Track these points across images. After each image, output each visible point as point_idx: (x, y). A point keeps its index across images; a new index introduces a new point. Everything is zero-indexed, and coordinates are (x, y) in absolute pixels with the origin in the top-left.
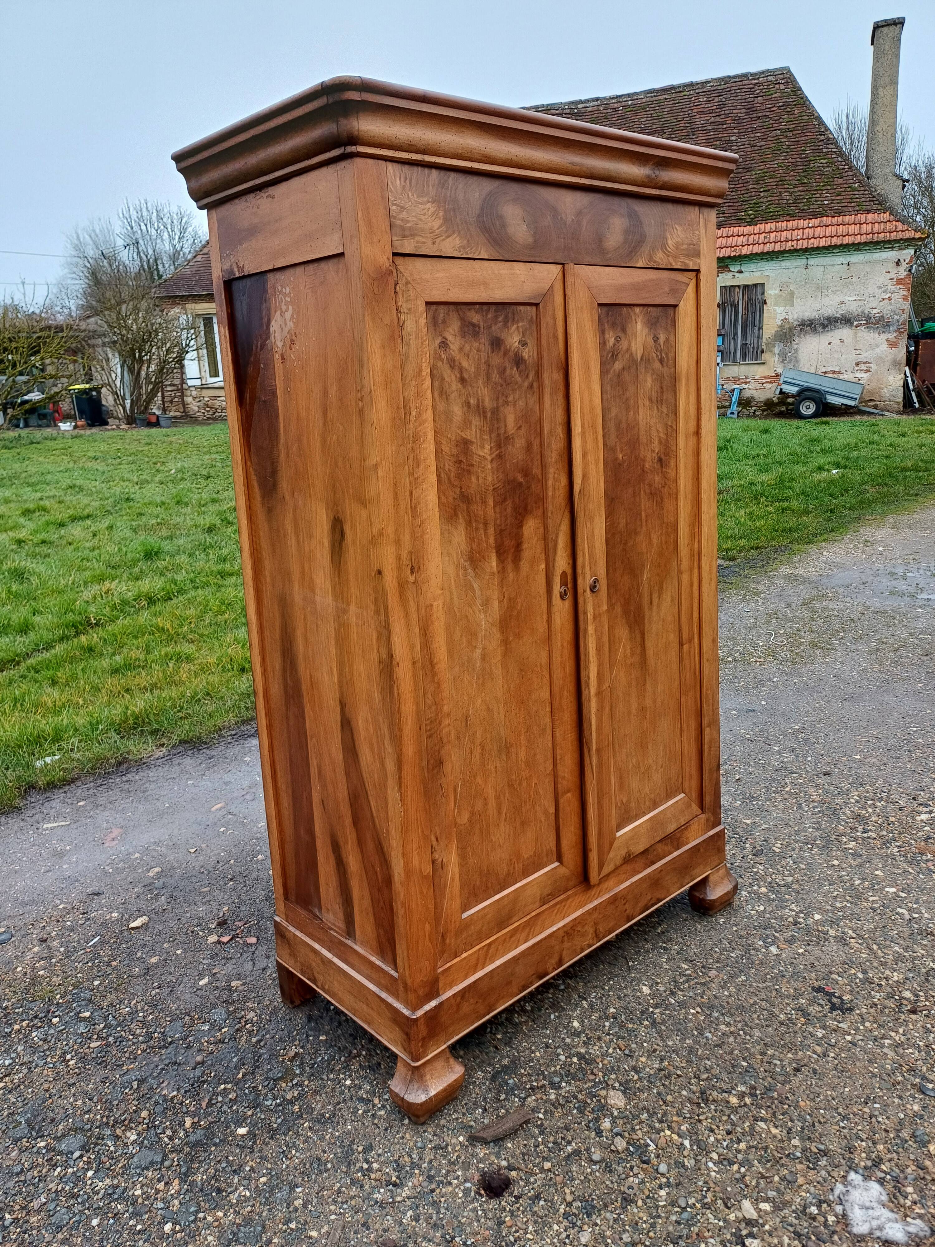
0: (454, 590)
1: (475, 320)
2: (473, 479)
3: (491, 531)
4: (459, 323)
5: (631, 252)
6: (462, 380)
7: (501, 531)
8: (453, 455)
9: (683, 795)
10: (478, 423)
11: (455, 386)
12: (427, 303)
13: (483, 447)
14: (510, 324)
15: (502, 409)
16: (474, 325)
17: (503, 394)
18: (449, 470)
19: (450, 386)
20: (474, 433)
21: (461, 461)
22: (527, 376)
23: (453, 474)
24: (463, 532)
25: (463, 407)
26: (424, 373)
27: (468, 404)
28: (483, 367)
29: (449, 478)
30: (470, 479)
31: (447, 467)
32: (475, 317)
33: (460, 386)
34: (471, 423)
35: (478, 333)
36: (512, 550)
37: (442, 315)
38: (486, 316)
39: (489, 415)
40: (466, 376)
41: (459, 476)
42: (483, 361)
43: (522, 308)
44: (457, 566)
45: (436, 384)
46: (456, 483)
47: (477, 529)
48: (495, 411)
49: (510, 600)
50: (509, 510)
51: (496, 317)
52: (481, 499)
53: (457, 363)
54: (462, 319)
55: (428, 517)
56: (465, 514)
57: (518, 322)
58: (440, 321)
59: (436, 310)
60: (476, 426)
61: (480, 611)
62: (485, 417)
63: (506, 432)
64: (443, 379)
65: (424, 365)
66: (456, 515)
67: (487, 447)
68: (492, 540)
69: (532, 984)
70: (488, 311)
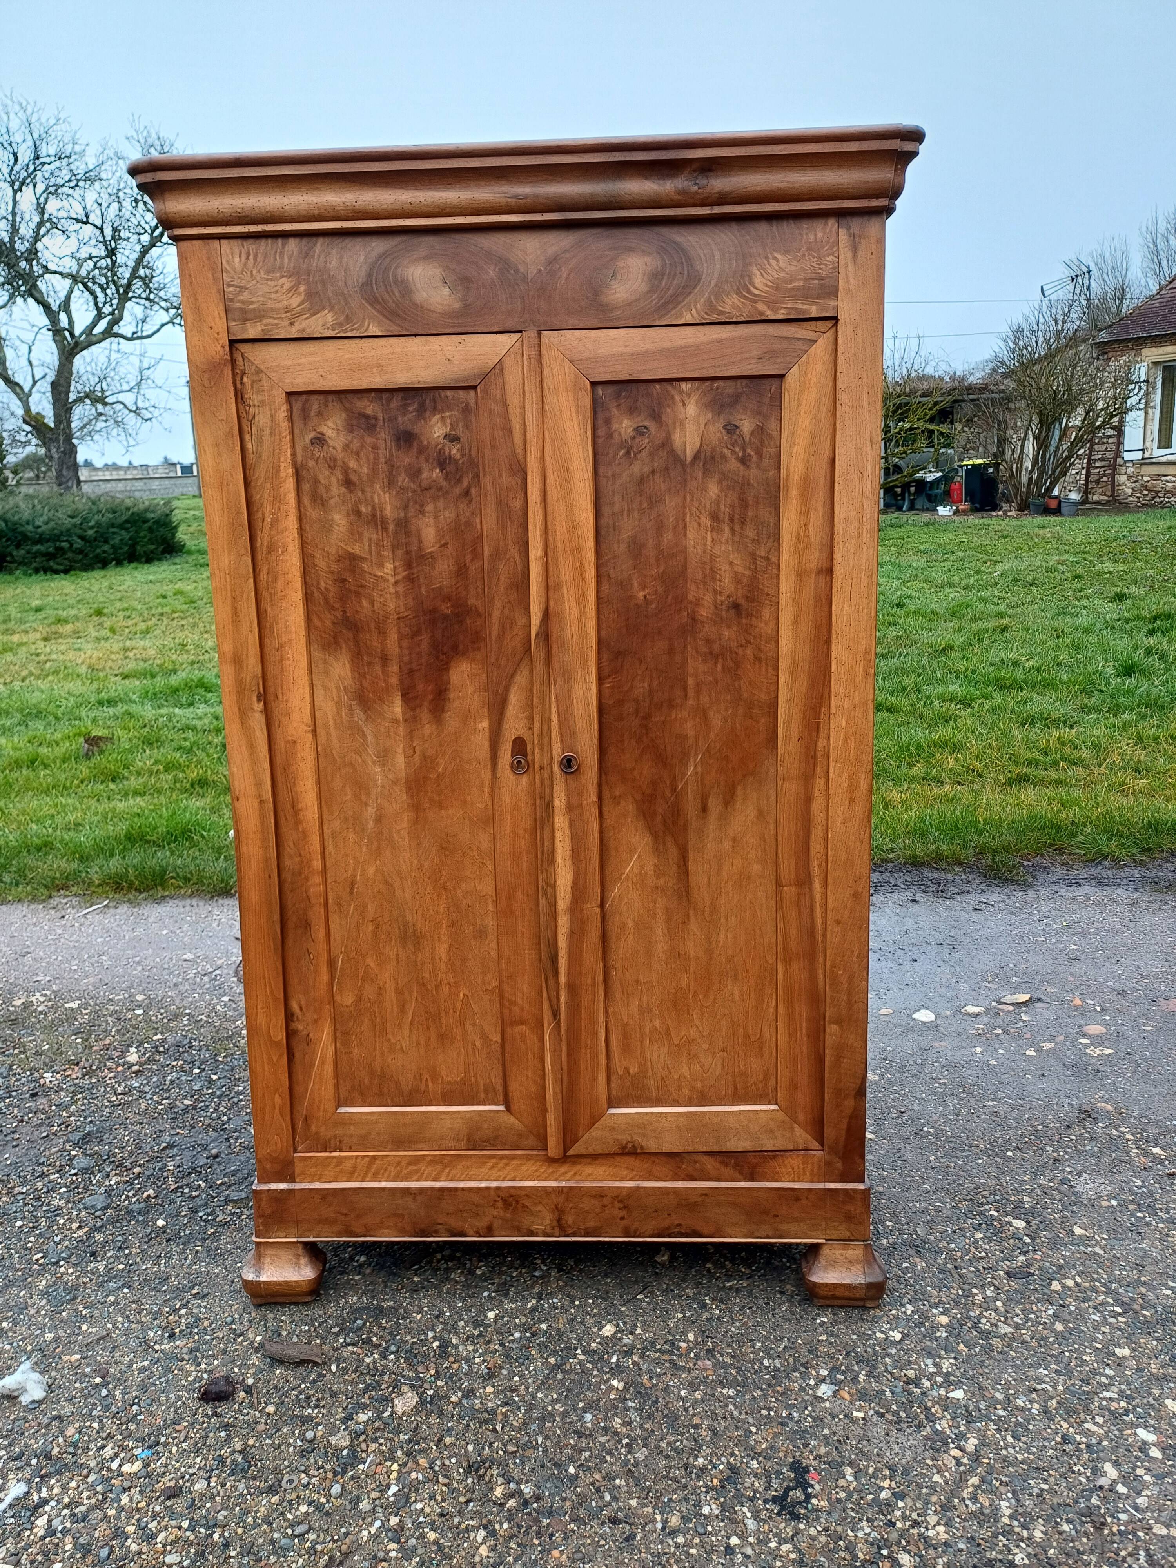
0: (333, 731)
1: (369, 411)
2: (365, 603)
3: (394, 668)
4: (344, 416)
5: (667, 303)
6: (348, 483)
7: (411, 672)
8: (332, 572)
9: (774, 1107)
10: (374, 536)
11: (337, 489)
12: (289, 394)
13: (381, 566)
14: (428, 414)
15: (414, 520)
16: (367, 417)
17: (416, 502)
18: (326, 589)
19: (328, 489)
20: (367, 548)
21: (344, 580)
22: (459, 481)
23: (332, 594)
24: (347, 665)
25: (348, 515)
26: (283, 474)
27: (358, 513)
28: (382, 467)
29: (326, 599)
30: (360, 602)
31: (323, 585)
32: (370, 407)
33: (343, 490)
34: (361, 535)
35: (375, 426)
36: (430, 697)
37: (315, 406)
38: (388, 405)
39: (391, 527)
40: (354, 478)
41: (343, 598)
42: (383, 460)
43: (449, 393)
44: (338, 703)
45: (306, 487)
46: (337, 606)
47: (369, 664)
48: (403, 524)
49: (424, 758)
50: (425, 646)
51: (405, 406)
52: (378, 628)
53: (339, 462)
54: (346, 410)
55: (290, 641)
56: (351, 644)
57: (443, 411)
58: (313, 413)
59: (307, 401)
60: (370, 540)
61: (374, 762)
62: (386, 529)
63: (420, 549)
64: (316, 481)
65: (283, 465)
66: (336, 642)
67: (389, 566)
68: (394, 680)
69: (437, 1233)
70: (389, 400)
